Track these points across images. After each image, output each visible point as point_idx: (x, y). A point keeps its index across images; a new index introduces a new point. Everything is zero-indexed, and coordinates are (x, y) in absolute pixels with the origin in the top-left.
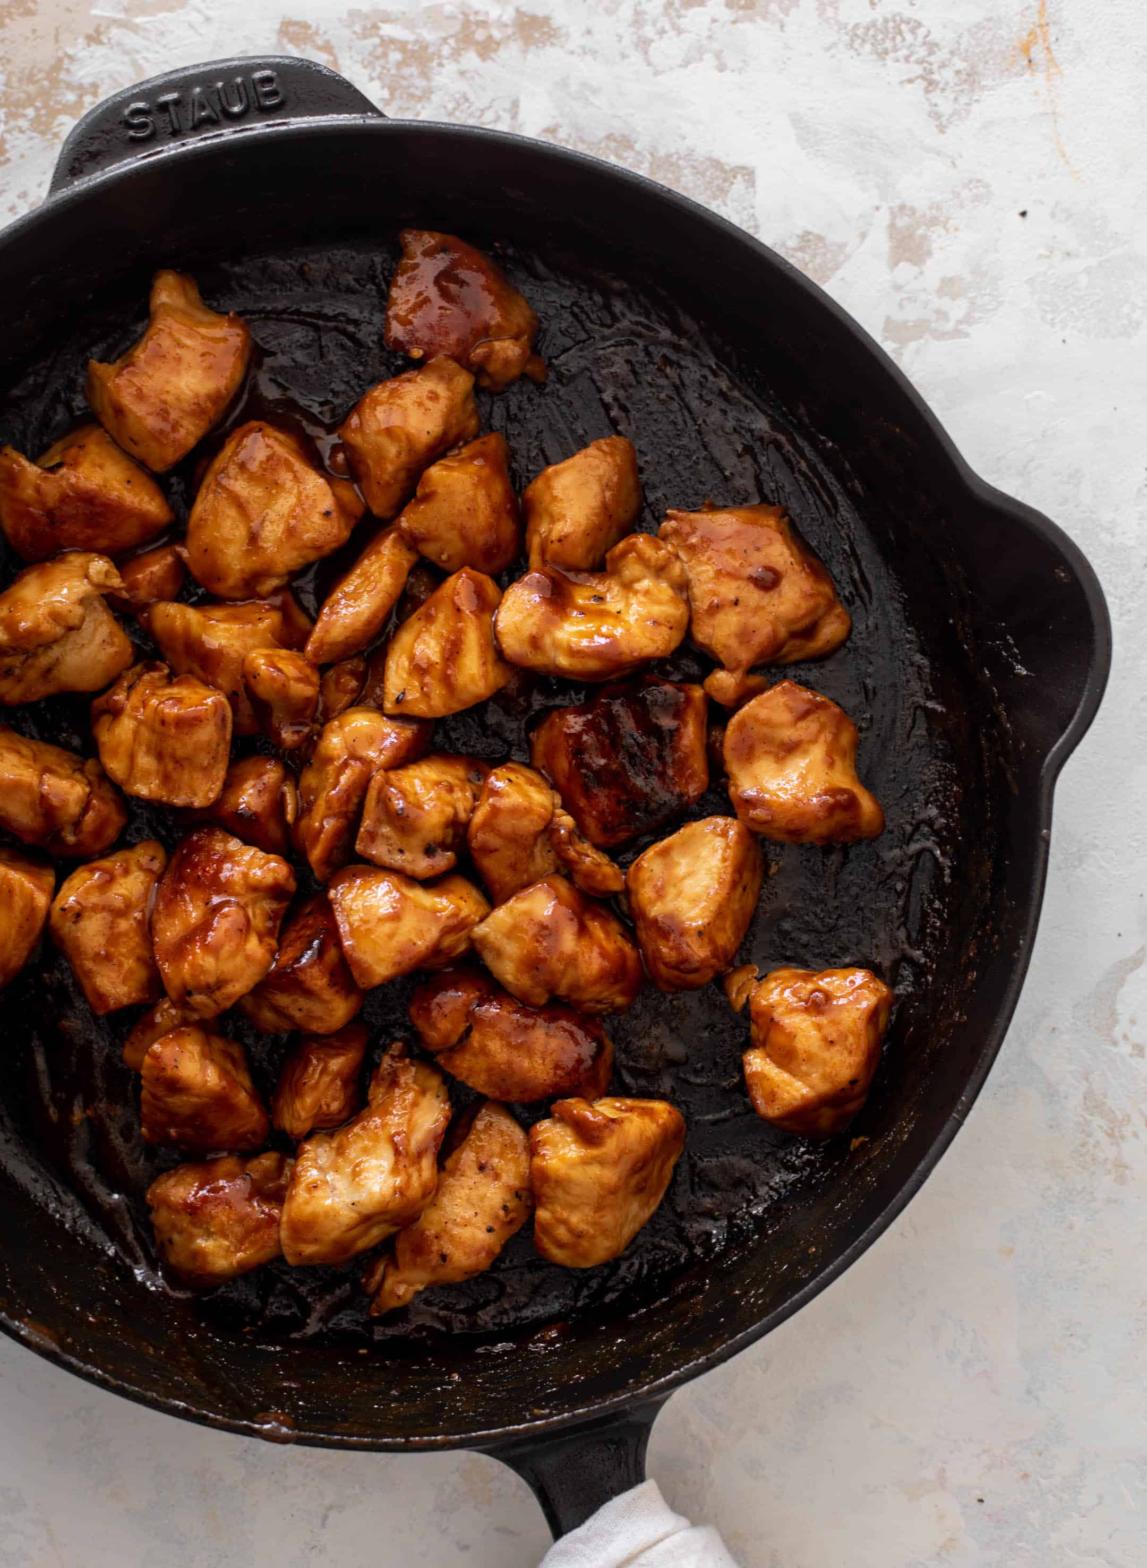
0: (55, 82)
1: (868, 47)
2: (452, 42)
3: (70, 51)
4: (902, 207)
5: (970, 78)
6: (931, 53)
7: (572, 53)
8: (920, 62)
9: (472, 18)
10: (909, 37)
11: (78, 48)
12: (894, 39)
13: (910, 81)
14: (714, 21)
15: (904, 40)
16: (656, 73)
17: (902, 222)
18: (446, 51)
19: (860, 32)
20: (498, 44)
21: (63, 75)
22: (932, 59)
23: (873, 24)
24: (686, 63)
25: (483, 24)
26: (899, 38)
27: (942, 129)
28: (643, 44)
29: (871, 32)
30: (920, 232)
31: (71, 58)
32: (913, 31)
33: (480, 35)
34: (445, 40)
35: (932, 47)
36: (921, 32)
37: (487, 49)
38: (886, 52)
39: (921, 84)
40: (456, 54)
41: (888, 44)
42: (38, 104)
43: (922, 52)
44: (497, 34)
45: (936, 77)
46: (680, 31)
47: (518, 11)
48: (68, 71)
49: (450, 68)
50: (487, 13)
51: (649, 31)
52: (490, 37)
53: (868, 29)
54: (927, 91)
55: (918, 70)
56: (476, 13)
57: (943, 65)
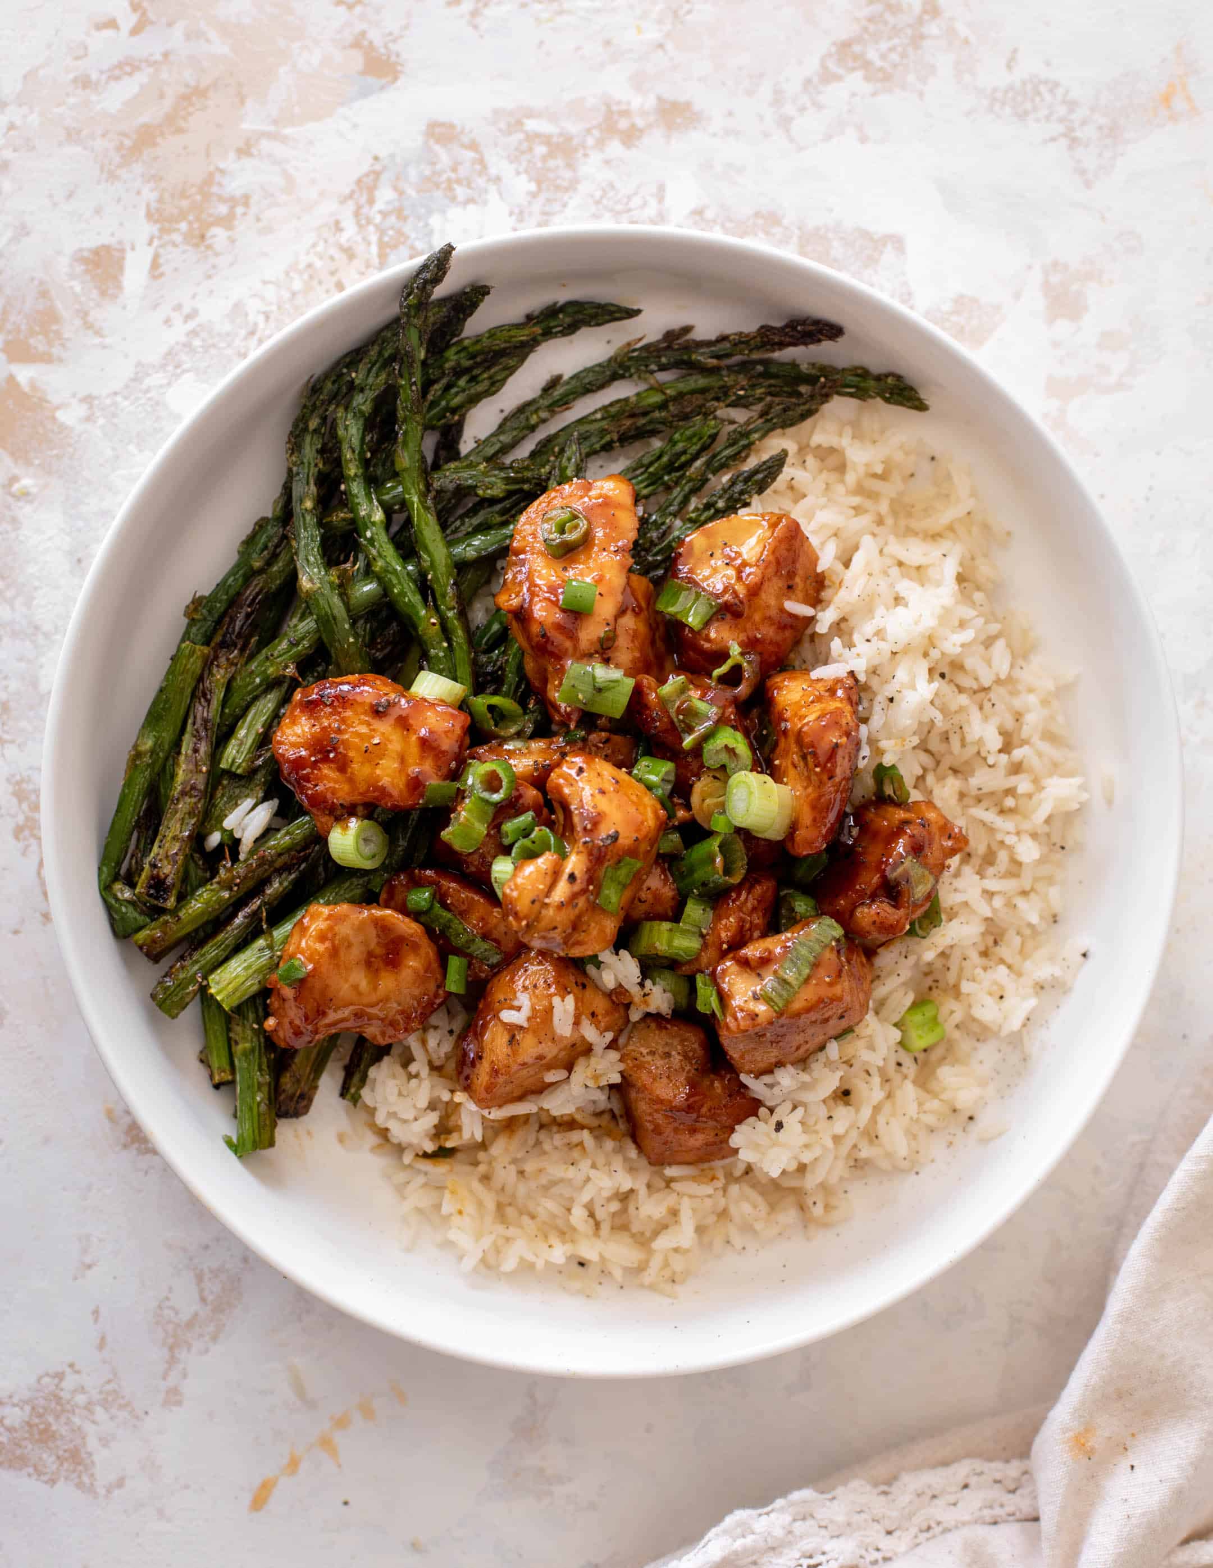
0: (207, 197)
1: (1008, 110)
2: (596, 133)
3: (222, 165)
4: (1055, 264)
5: (1113, 132)
6: (1071, 111)
7: (715, 135)
8: (1061, 120)
9: (615, 108)
10: (1048, 97)
11: (229, 162)
12: (1033, 100)
13: (1053, 139)
14: (854, 95)
15: (1043, 100)
16: (801, 149)
17: (1055, 279)
18: (590, 141)
19: (999, 95)
20: (641, 131)
21: (215, 189)
22: (1073, 116)
23: (1011, 88)
24: (828, 137)
25: (626, 113)
26: (1038, 99)
27: (1088, 184)
28: (785, 122)
29: (1010, 95)
30: (1074, 287)
31: (222, 172)
32: (1051, 91)
33: (623, 124)
34: (589, 131)
35: (1072, 105)
36: (1060, 91)
37: (630, 137)
38: (1026, 113)
39: (1063, 142)
40: (600, 144)
41: (1028, 106)
42: (191, 218)
43: (1062, 110)
44: (640, 123)
45: (1078, 134)
46: (819, 107)
47: (660, 99)
48: (220, 184)
49: (595, 158)
50: (629, 103)
51: (789, 109)
52: (633, 126)
53: (1006, 92)
54: (1070, 148)
55: (1061, 128)
56: (619, 103)
57: (1084, 123)
